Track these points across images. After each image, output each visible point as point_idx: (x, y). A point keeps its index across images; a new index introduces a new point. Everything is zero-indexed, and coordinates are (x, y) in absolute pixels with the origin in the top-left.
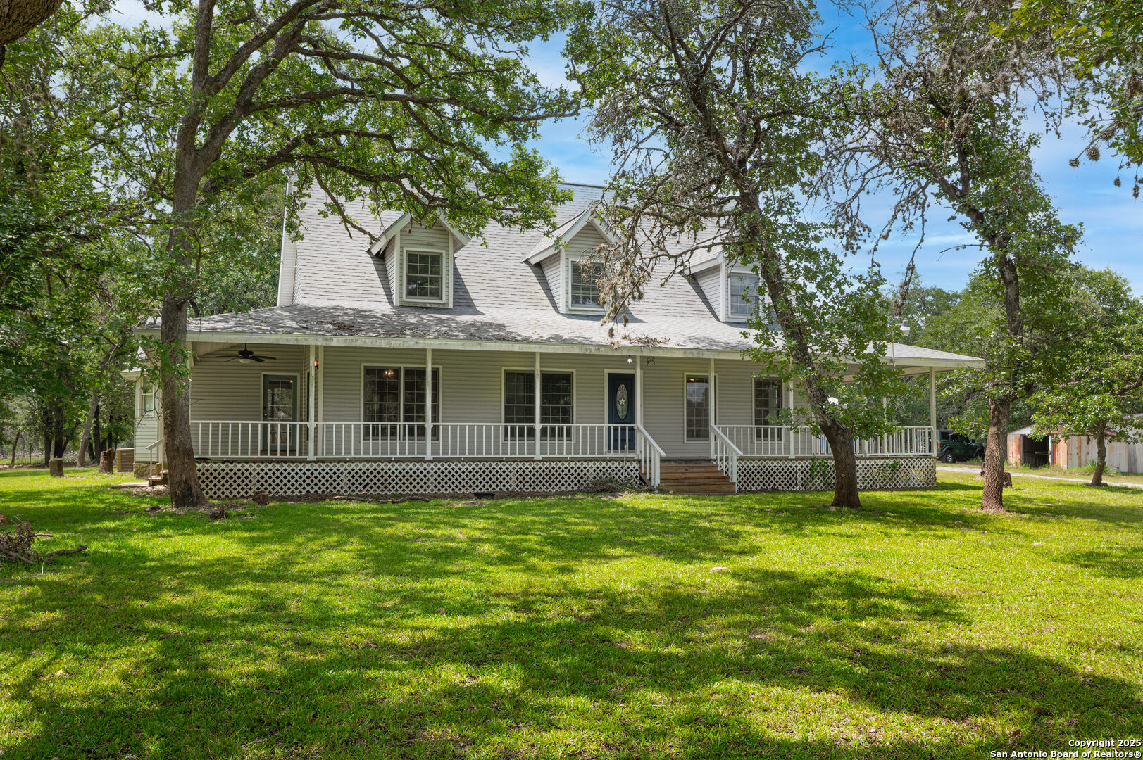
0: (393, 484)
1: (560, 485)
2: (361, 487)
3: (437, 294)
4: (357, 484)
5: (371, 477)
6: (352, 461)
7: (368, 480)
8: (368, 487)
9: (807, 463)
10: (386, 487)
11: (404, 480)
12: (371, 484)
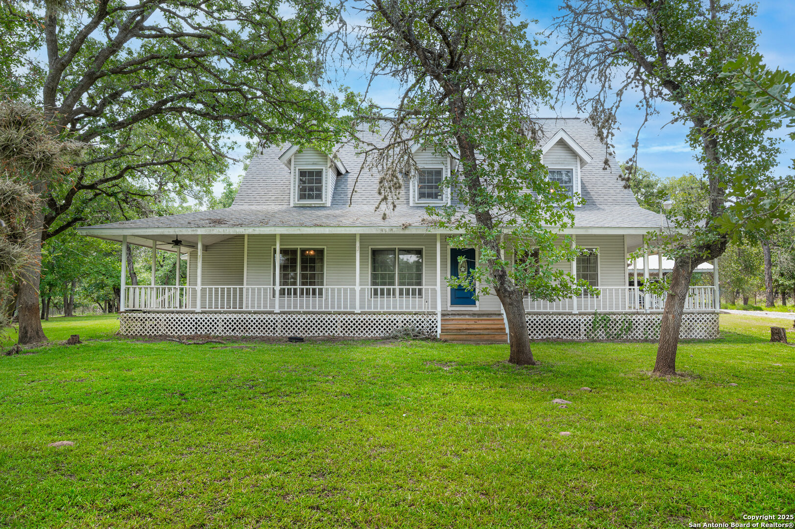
0: (252, 329)
1: (374, 332)
2: (230, 331)
3: (319, 197)
4: (228, 328)
5: (237, 323)
6: (225, 313)
7: (235, 326)
8: (235, 331)
9: (590, 317)
10: (247, 331)
11: (259, 326)
12: (237, 328)
